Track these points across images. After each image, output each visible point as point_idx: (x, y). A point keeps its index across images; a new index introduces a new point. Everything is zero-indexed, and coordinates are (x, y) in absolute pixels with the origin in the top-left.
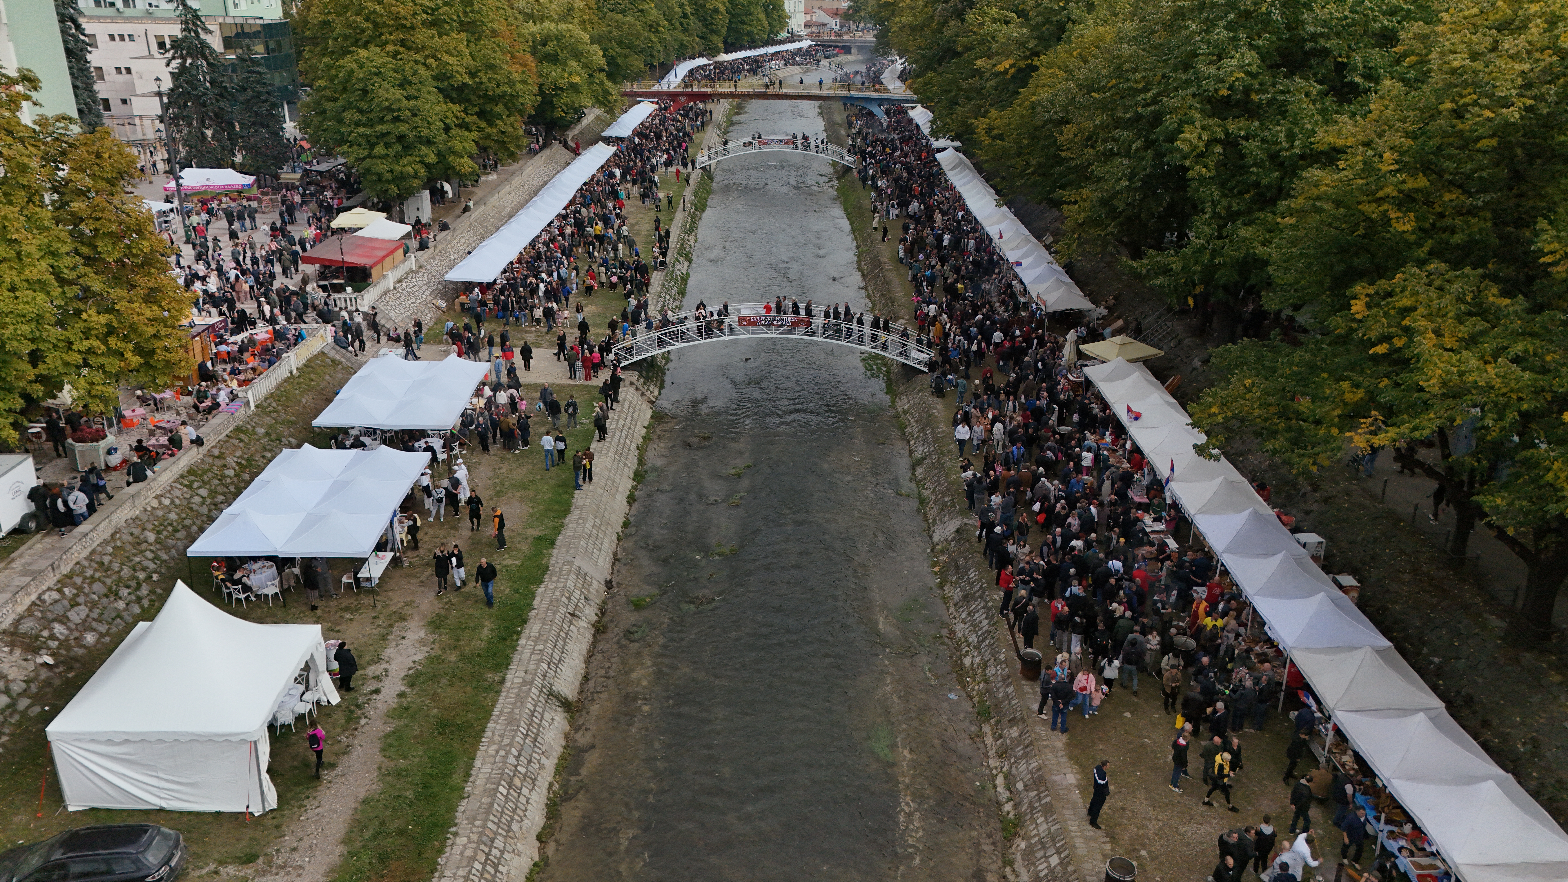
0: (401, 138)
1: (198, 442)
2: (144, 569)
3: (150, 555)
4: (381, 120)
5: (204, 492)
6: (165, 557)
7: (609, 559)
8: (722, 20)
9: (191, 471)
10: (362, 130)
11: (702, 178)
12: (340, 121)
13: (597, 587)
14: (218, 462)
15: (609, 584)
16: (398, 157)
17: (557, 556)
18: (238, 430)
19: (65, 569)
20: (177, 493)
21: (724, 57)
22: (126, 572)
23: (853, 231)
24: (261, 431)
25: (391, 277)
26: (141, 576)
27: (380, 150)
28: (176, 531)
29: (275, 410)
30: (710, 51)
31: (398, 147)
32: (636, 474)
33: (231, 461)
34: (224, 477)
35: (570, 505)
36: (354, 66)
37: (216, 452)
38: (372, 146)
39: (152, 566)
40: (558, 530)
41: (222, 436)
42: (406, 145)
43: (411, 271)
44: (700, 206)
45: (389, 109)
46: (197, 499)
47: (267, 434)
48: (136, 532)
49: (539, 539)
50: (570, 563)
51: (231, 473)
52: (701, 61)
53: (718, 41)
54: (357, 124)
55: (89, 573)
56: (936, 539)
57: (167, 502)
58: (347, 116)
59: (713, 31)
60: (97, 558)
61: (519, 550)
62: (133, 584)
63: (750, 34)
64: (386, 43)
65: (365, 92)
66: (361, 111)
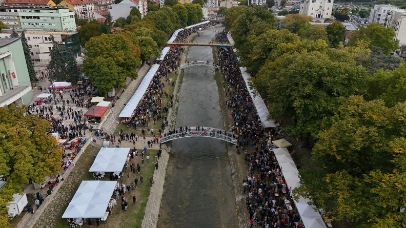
0: (108, 80)
1: (63, 180)
2: (51, 219)
3: (53, 215)
4: (103, 76)
5: (64, 193)
6: (56, 214)
7: (159, 208)
8: (187, 18)
9: (61, 188)
10: (98, 78)
11: (182, 72)
12: (93, 74)
13: (156, 217)
14: (67, 184)
15: (159, 216)
16: (107, 83)
17: (147, 209)
18: (71, 173)
19: (34, 224)
20: (58, 195)
21: (188, 28)
22: (48, 221)
23: (219, 91)
24: (76, 172)
25: (106, 117)
26: (51, 221)
27: (102, 83)
28: (58, 206)
29: (80, 165)
30: (184, 26)
31: (107, 82)
32: (165, 178)
33: (70, 183)
34: (69, 188)
35: (149, 192)
36: (96, 62)
37: (66, 181)
38: (101, 81)
39: (53, 218)
40: (147, 201)
41: (68, 176)
42: (109, 81)
43: (111, 114)
44: (181, 82)
45: (105, 73)
46: (63, 196)
47: (78, 172)
48: (49, 208)
49: (142, 204)
50: (150, 212)
51: (70, 186)
52: (182, 29)
53: (185, 23)
54: (97, 76)
55: (39, 223)
56: (236, 201)
57: (56, 198)
58: (95, 73)
59: (184, 21)
60: (41, 218)
61: (138, 208)
62: (49, 224)
63: (194, 21)
64: (104, 54)
65: (99, 68)
66: (97, 73)
